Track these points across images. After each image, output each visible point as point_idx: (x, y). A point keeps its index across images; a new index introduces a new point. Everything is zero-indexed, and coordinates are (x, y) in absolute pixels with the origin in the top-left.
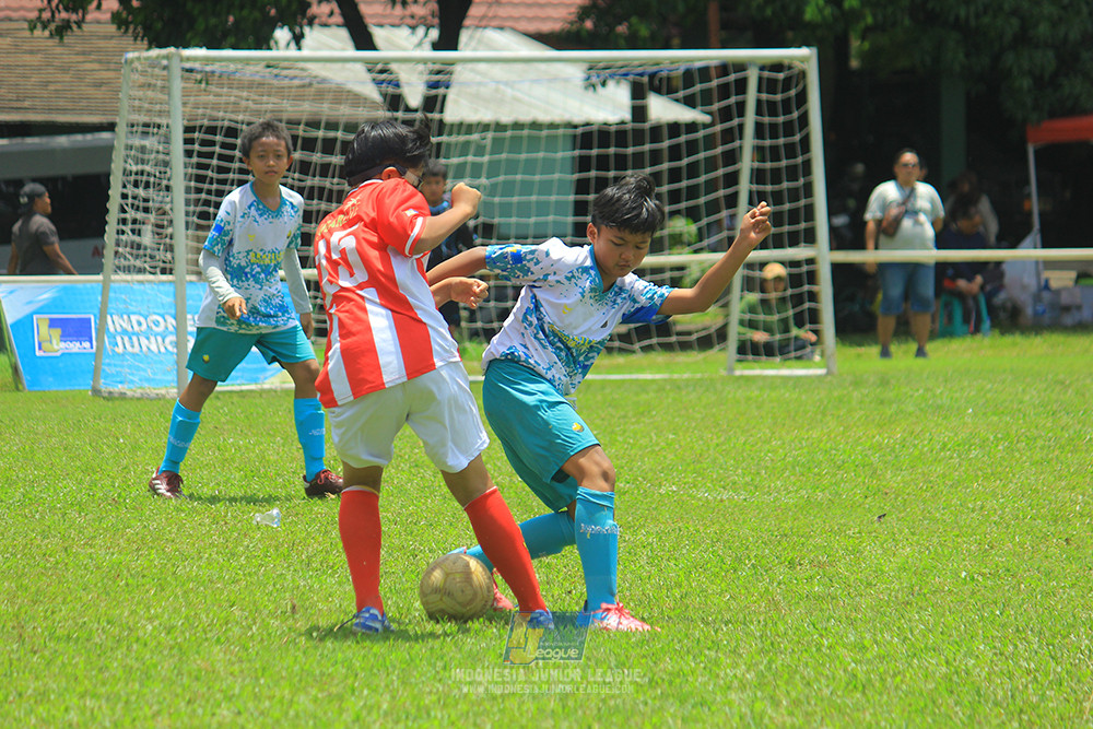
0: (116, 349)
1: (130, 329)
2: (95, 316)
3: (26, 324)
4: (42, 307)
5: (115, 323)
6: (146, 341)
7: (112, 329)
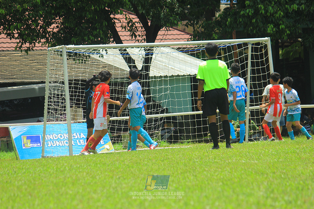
0: (48, 145)
1: (52, 138)
2: (41, 135)
3: (19, 138)
4: (24, 133)
5: (48, 137)
6: (58, 143)
7: (47, 139)
